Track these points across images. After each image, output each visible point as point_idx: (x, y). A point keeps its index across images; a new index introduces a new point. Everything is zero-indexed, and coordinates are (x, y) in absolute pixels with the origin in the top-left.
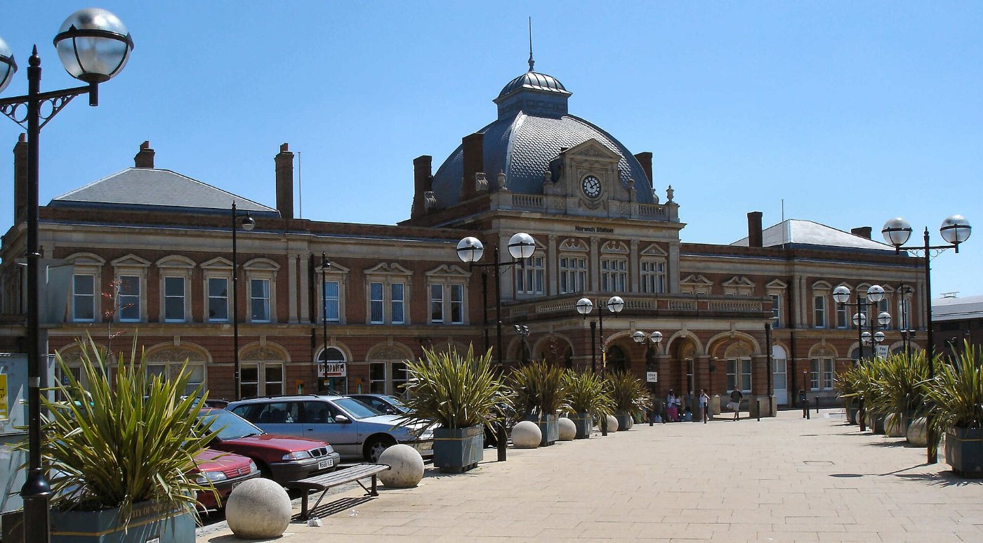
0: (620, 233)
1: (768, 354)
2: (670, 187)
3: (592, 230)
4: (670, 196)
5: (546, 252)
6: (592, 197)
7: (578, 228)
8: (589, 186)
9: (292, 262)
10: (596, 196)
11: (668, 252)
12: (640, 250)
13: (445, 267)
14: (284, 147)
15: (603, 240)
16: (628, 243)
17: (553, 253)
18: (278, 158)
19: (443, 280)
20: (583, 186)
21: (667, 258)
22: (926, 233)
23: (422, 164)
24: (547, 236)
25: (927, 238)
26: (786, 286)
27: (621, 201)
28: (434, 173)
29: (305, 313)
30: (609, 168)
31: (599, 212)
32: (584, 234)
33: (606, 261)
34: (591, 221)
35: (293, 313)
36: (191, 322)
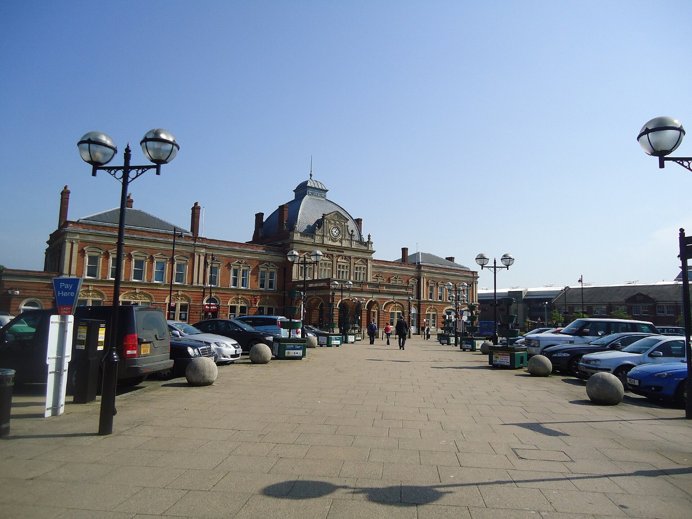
0: (346, 253)
1: (410, 310)
2: (369, 234)
3: (334, 251)
4: (369, 239)
6: (335, 236)
7: (328, 250)
8: (334, 232)
9: (197, 258)
10: (337, 236)
11: (367, 262)
12: (355, 261)
13: (268, 264)
14: (196, 204)
15: (339, 256)
16: (350, 257)
18: (193, 209)
19: (266, 269)
20: (332, 231)
21: (367, 266)
22: (495, 261)
23: (259, 216)
25: (495, 263)
26: (417, 281)
27: (348, 240)
28: (264, 221)
29: (201, 280)
30: (343, 224)
31: (338, 244)
32: (331, 252)
33: (339, 266)
34: (334, 247)
35: (195, 280)
36: (146, 281)
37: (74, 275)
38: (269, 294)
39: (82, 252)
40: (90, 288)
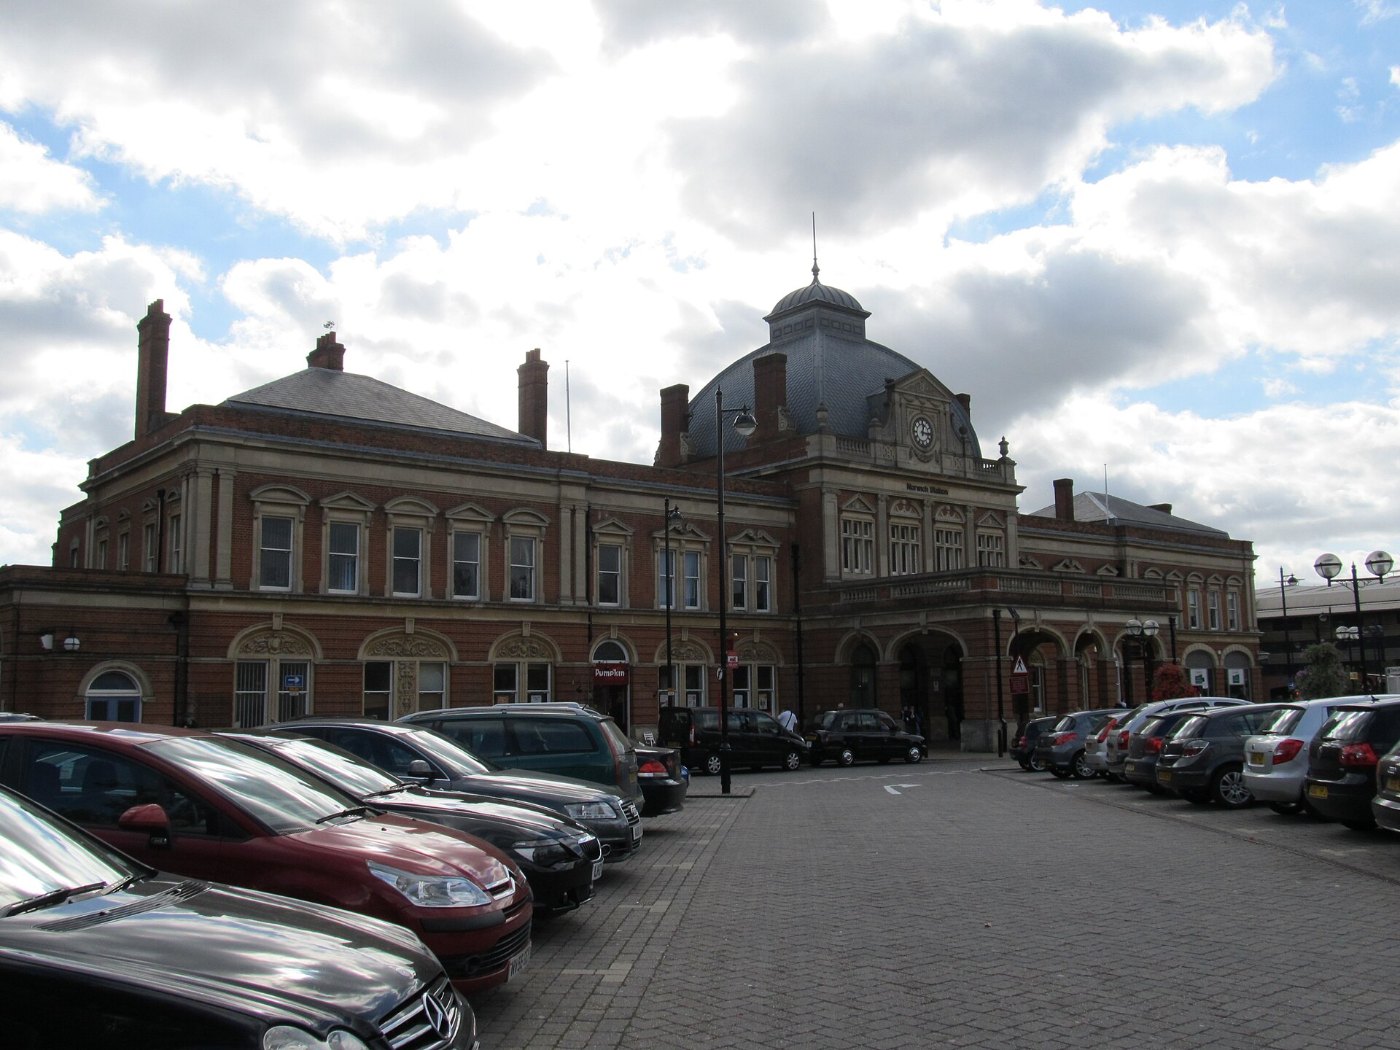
0: (956, 495)
2: (1003, 438)
3: (926, 489)
4: (1004, 451)
5: (875, 516)
6: (922, 446)
7: (909, 487)
8: (919, 434)
9: (565, 515)
10: (928, 445)
11: (1005, 522)
12: (976, 518)
13: (751, 533)
14: (534, 354)
15: (939, 504)
16: (964, 508)
17: (882, 517)
19: (747, 550)
20: (914, 431)
21: (1005, 531)
24: (876, 495)
26: (1116, 573)
27: (955, 455)
29: (581, 591)
30: (941, 409)
31: (932, 467)
32: (916, 494)
33: (939, 532)
34: (925, 478)
35: (565, 590)
36: (429, 597)
37: (222, 581)
38: (760, 625)
39: (244, 504)
40: (277, 623)
